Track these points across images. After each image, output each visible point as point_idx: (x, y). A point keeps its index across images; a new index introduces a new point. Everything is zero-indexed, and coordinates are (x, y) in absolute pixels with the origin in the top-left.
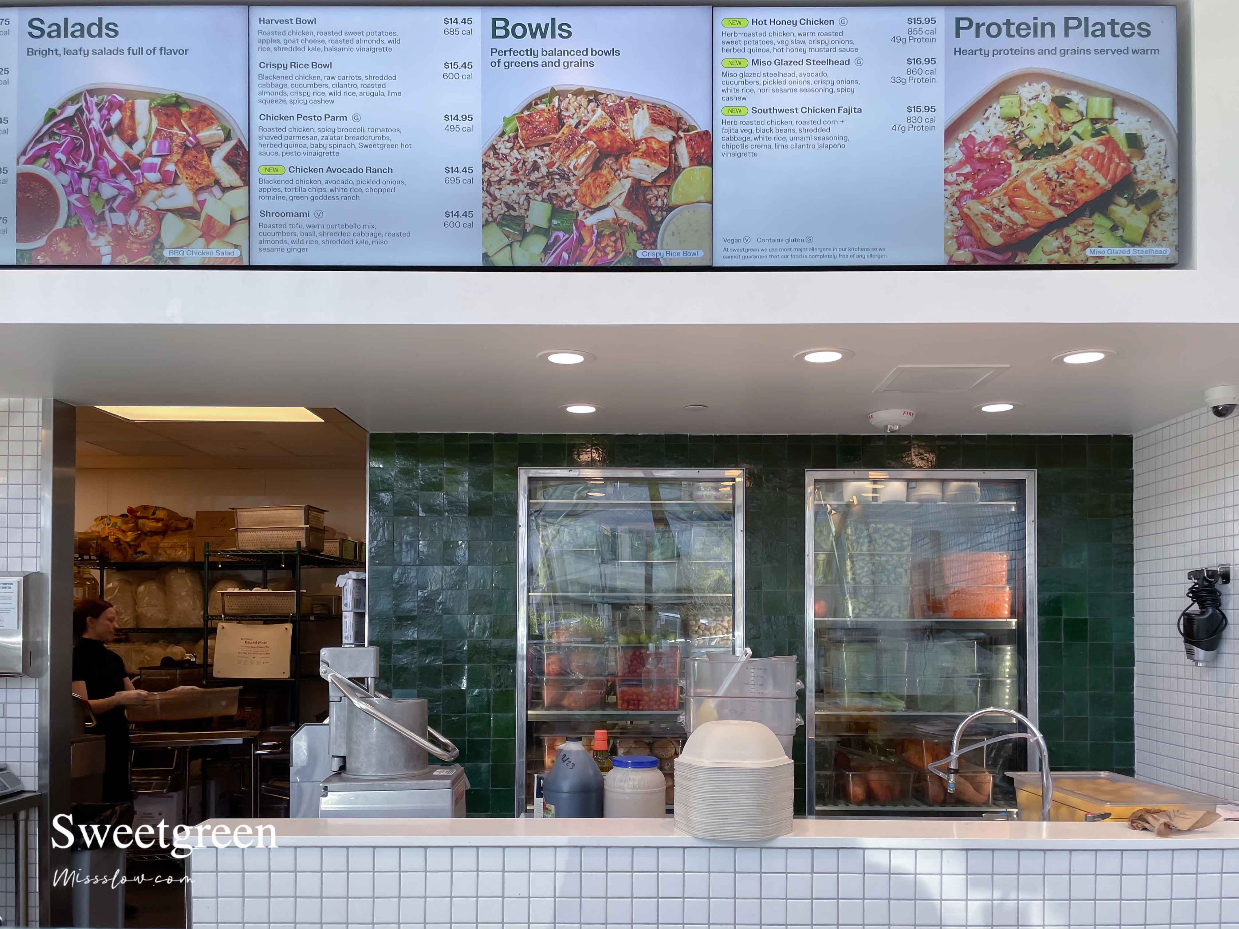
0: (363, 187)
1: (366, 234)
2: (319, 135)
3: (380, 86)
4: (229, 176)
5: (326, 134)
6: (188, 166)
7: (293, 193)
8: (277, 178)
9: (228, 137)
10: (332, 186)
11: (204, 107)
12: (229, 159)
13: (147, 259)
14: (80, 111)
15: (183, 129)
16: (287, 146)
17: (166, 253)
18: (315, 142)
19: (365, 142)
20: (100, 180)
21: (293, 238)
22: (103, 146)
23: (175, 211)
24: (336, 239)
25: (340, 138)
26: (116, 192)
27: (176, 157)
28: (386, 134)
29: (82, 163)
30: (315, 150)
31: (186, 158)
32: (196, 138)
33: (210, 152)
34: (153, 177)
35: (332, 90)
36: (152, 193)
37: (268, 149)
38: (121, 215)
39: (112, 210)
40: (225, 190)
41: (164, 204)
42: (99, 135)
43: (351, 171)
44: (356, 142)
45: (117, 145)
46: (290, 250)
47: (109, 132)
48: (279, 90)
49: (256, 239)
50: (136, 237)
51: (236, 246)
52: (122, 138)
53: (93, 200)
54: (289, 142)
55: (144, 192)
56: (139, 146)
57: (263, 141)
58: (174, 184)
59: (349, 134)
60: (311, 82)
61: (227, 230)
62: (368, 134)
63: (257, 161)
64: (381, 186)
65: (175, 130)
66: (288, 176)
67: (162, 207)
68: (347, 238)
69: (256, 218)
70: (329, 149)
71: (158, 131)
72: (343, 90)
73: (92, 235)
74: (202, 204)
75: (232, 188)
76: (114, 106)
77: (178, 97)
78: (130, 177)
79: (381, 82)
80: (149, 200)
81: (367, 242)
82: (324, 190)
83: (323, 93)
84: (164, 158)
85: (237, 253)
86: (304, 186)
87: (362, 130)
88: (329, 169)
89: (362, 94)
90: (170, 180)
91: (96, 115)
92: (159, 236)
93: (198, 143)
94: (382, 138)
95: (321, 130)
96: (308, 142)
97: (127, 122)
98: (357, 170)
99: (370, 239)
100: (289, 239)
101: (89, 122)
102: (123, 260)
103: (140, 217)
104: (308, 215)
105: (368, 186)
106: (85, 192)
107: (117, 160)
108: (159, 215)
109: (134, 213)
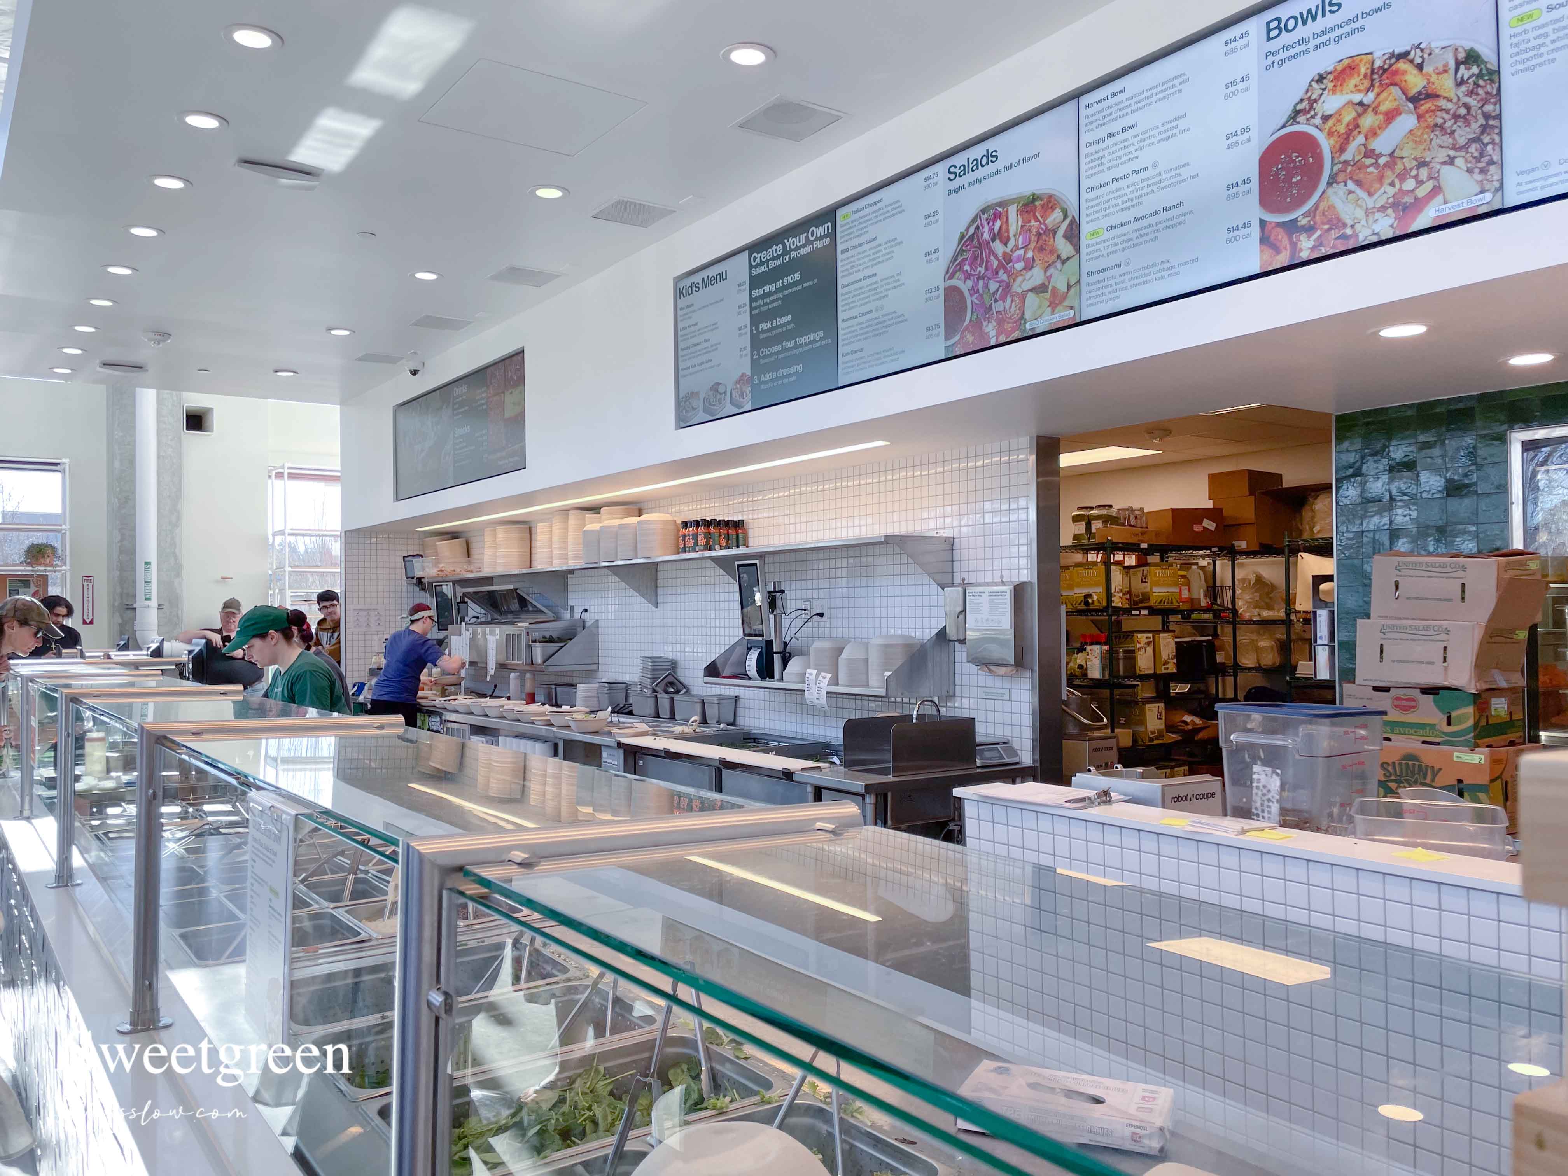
0: (1160, 226)
1: (1164, 270)
2: (1128, 191)
3: (1173, 128)
4: (1064, 247)
5: (1132, 189)
6: (1041, 249)
7: (1110, 250)
8: (1098, 240)
9: (1065, 217)
10: (1138, 234)
11: (1050, 196)
12: (1065, 236)
13: (1016, 335)
14: (977, 228)
15: (1037, 220)
16: (1105, 209)
17: (1028, 326)
18: (1125, 198)
19: (1162, 185)
20: (989, 279)
21: (1109, 289)
22: (992, 252)
23: (1031, 290)
24: (1140, 280)
25: (1143, 188)
26: (998, 285)
27: (1033, 245)
28: (1177, 172)
29: (979, 269)
30: (1125, 205)
31: (1040, 242)
32: (1045, 225)
33: (1055, 232)
34: (1019, 266)
35: (1137, 146)
36: (1020, 279)
37: (1092, 217)
38: (1000, 302)
39: (996, 301)
40: (1064, 262)
41: (1027, 286)
42: (988, 243)
43: (1151, 215)
44: (1155, 188)
45: (998, 247)
46: (1107, 301)
47: (994, 239)
48: (1099, 162)
49: (1084, 296)
50: (1010, 318)
51: (1072, 308)
52: (1001, 241)
53: (985, 296)
54: (1107, 205)
55: (1014, 280)
56: (1011, 243)
57: (1090, 211)
58: (1032, 267)
59: (1150, 182)
60: (1122, 145)
61: (1065, 297)
62: (1164, 176)
63: (1086, 229)
64: (1175, 221)
65: (1033, 223)
66: (1107, 235)
67: (1025, 288)
68: (1149, 278)
69: (1085, 279)
70: (1135, 201)
71: (1022, 226)
72: (1145, 143)
73: (985, 324)
74: (1049, 278)
75: (1068, 259)
76: (997, 216)
77: (1034, 194)
78: (1006, 271)
79: (1173, 124)
80: (1018, 287)
81: (1163, 277)
82: (1131, 239)
83: (1130, 153)
84: (1026, 247)
85: (1072, 312)
86: (1116, 240)
87: (1160, 174)
88: (1136, 220)
89: (1159, 141)
90: (1029, 266)
91: (986, 228)
92: (1023, 313)
93: (1046, 228)
94: (1175, 176)
95: (1129, 187)
96: (1119, 201)
97: (1004, 227)
98: (1156, 213)
99: (1166, 273)
100: (1106, 291)
101: (982, 235)
102: (1002, 339)
103: (1012, 301)
104: (1120, 265)
105: (1164, 224)
106: (981, 291)
107: (998, 260)
108: (1023, 296)
109: (1009, 299)
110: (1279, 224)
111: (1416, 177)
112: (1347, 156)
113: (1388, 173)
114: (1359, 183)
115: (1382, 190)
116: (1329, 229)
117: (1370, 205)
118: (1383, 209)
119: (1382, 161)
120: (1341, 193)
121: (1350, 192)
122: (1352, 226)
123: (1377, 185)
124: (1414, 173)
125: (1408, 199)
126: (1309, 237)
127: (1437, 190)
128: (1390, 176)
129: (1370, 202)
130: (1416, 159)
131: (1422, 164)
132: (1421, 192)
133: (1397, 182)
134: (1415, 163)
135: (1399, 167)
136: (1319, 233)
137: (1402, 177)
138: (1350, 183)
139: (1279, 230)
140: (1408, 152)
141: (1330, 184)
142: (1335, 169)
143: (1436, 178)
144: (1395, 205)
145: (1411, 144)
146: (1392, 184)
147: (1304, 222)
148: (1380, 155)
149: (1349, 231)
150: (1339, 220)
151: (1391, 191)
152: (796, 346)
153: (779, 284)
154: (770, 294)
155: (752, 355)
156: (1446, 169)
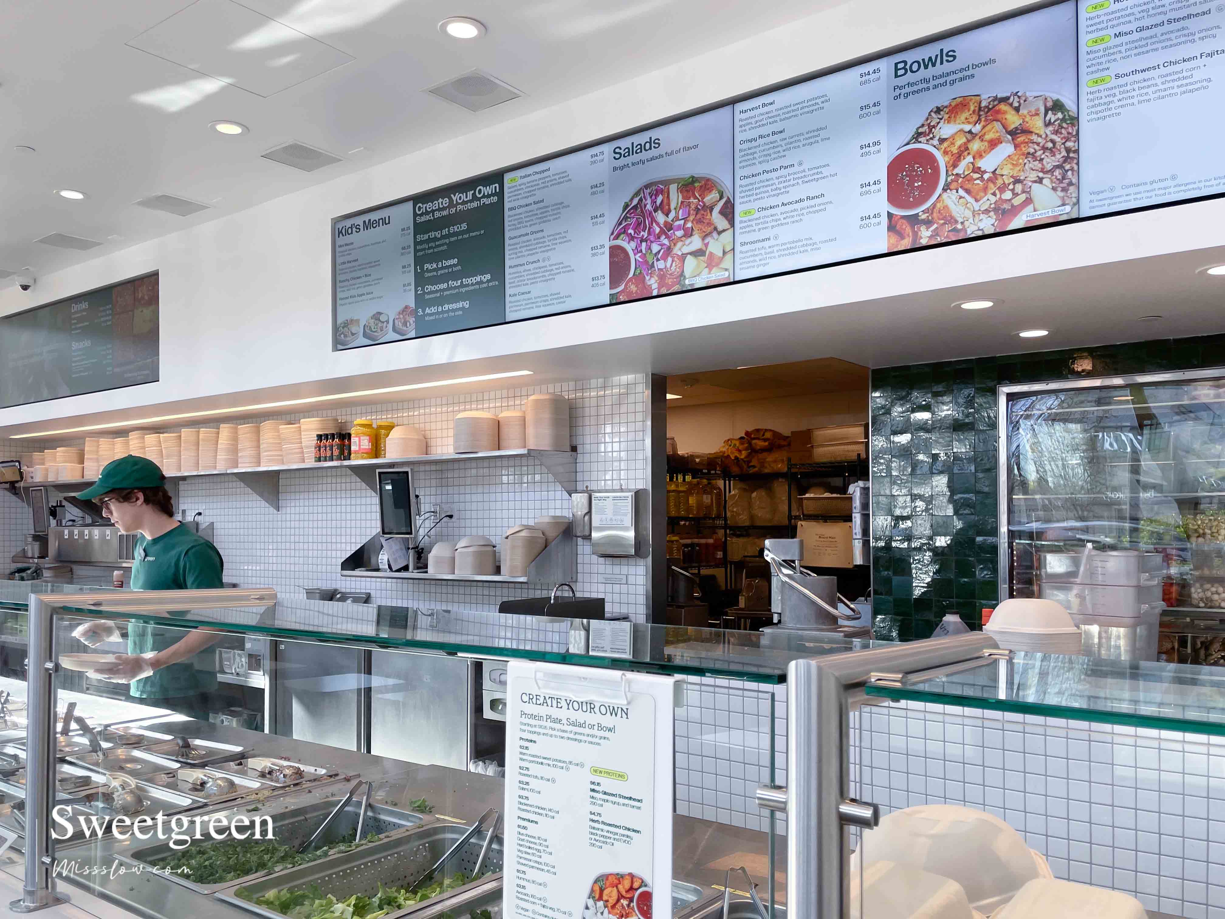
0: (804, 211)
1: (807, 245)
2: (776, 181)
3: (816, 136)
4: (721, 222)
5: (780, 180)
6: (700, 221)
7: (760, 226)
8: (750, 218)
9: (721, 198)
10: (785, 216)
11: (708, 180)
12: (721, 212)
13: (676, 288)
14: (641, 200)
15: (696, 198)
16: (757, 194)
17: (687, 282)
18: (774, 187)
19: (806, 179)
20: (652, 242)
21: (760, 257)
22: (653, 220)
23: (691, 253)
24: (787, 252)
25: (789, 180)
26: (659, 247)
27: (691, 218)
28: (819, 170)
29: (642, 233)
30: (774, 192)
31: (699, 216)
32: (703, 202)
33: (711, 209)
34: (679, 233)
35: (785, 148)
36: (679, 244)
37: (745, 199)
38: (662, 261)
39: (658, 260)
40: (720, 233)
41: (686, 250)
42: (650, 213)
43: (797, 202)
44: (800, 181)
45: (660, 217)
46: (758, 266)
47: (656, 210)
48: (751, 157)
49: (737, 262)
50: (671, 274)
51: (726, 270)
52: (663, 212)
53: (647, 255)
54: (758, 191)
55: (675, 245)
56: (672, 215)
57: (743, 194)
58: (691, 235)
59: (795, 176)
60: (772, 145)
61: (721, 260)
62: (807, 173)
63: (739, 209)
64: (817, 208)
65: (692, 200)
66: (757, 215)
67: (685, 252)
68: (794, 250)
69: (738, 248)
70: (783, 190)
71: (682, 202)
72: (792, 146)
73: (647, 278)
74: (706, 245)
75: (724, 231)
76: (659, 192)
77: (693, 177)
78: (667, 237)
79: (816, 133)
80: (677, 250)
81: (807, 251)
82: (780, 219)
83: (779, 152)
84: (685, 219)
85: (727, 274)
86: (766, 219)
87: (804, 171)
88: (783, 204)
89: (804, 145)
90: (689, 234)
91: (649, 201)
92: (683, 271)
93: (704, 205)
94: (817, 173)
95: (777, 178)
96: (769, 188)
97: (665, 201)
98: (801, 200)
99: (809, 248)
100: (757, 258)
101: (645, 206)
102: (664, 291)
103: (673, 261)
104: (769, 239)
105: (808, 210)
106: (644, 251)
107: (660, 227)
108: (683, 258)
109: (670, 259)
110: (903, 217)
111: (1013, 190)
112: (959, 170)
113: (991, 185)
114: (968, 191)
115: (986, 198)
116: (945, 223)
117: (977, 208)
118: (987, 211)
119: (986, 176)
120: (954, 198)
121: (961, 197)
122: (962, 223)
123: (982, 194)
124: (1011, 187)
125: (1006, 206)
126: (927, 228)
127: (1029, 201)
128: (992, 188)
129: (976, 206)
130: (1012, 177)
131: (1017, 181)
132: (1017, 201)
133: (997, 192)
134: (1012, 180)
135: (999, 182)
136: (935, 226)
137: (1003, 189)
138: (960, 190)
139: (904, 221)
140: (1006, 171)
141: (944, 190)
142: (949, 179)
143: (1029, 193)
144: (996, 210)
145: (1010, 166)
146: (994, 194)
147: (924, 217)
148: (985, 172)
149: (959, 226)
150: (952, 217)
151: (993, 199)
152: (462, 285)
153: (445, 232)
154: (435, 239)
155: (416, 291)
156: (1036, 186)
